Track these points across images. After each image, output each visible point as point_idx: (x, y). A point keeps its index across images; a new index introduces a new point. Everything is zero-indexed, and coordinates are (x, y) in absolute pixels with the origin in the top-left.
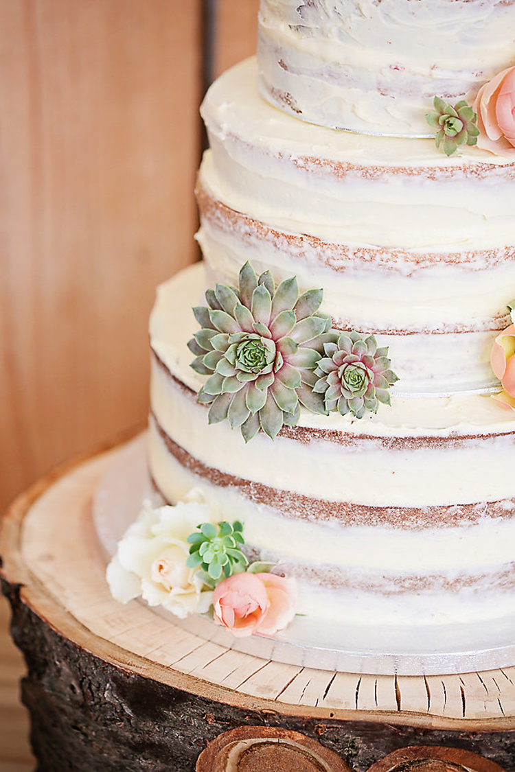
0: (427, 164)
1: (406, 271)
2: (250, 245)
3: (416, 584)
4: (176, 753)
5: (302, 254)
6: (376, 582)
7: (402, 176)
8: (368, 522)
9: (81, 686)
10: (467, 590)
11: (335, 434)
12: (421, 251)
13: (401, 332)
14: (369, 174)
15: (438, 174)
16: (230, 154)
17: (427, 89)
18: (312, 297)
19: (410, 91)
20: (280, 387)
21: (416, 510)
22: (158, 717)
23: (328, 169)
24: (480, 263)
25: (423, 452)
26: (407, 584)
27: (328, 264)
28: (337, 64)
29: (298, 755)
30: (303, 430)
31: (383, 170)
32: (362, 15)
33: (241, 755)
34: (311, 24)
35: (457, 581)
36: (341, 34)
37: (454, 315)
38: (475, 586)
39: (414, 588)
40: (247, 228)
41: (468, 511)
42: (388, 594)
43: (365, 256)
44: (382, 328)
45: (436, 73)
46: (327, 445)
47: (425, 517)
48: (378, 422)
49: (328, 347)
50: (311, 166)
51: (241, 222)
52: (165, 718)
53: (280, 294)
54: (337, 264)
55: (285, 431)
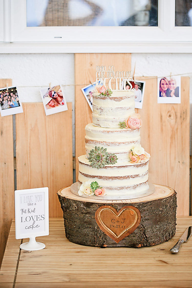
0: (119, 130)
1: (118, 145)
2: (96, 144)
3: (122, 188)
4: (92, 213)
5: (103, 144)
6: (116, 188)
7: (116, 132)
8: (115, 179)
9: (77, 206)
10: (129, 189)
11: (110, 167)
12: (119, 142)
13: (117, 153)
14: (112, 132)
15: (121, 131)
16: (92, 133)
17: (118, 121)
18: (105, 149)
19: (116, 121)
20: (102, 161)
21: (122, 177)
22: (89, 208)
23: (107, 132)
24: (127, 143)
25: (122, 168)
26: (121, 188)
27: (107, 145)
28: (106, 119)
29: (109, 210)
30: (106, 167)
31: (114, 131)
32: (109, 112)
33: (101, 212)
34: (102, 114)
35: (127, 187)
36: (107, 115)
37: (124, 151)
38: (130, 188)
39: (122, 189)
40: (95, 142)
41: (128, 177)
42: (118, 190)
43: (112, 143)
44: (115, 153)
45: (119, 119)
46: (109, 168)
47: (123, 178)
48: (116, 165)
49: (108, 156)
50: (104, 132)
51: (94, 141)
52: (90, 207)
53: (101, 149)
54: (108, 145)
55: (103, 168)
